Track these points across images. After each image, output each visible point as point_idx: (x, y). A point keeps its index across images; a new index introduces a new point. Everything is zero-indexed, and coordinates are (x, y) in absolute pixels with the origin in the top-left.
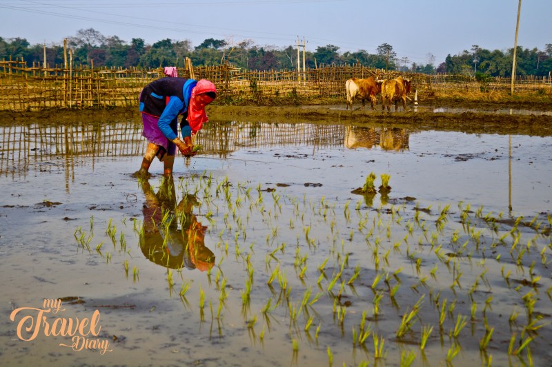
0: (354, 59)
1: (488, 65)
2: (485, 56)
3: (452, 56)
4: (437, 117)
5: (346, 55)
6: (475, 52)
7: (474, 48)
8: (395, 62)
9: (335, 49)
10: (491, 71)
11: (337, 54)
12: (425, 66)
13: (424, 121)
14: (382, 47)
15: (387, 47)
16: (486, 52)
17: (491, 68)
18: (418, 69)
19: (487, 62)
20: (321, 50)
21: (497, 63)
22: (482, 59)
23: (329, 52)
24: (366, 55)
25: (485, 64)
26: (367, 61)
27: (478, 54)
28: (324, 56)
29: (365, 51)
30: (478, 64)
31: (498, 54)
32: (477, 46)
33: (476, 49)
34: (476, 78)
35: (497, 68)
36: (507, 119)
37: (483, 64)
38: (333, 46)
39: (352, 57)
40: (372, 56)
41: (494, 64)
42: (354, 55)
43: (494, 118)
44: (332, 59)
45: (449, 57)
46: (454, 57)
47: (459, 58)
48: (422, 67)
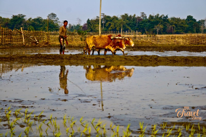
0: (35, 22)
1: (110, 24)
2: (108, 19)
3: (90, 20)
4: (22, 57)
5: (30, 19)
6: (102, 17)
7: (102, 15)
8: (58, 23)
9: (23, 16)
10: (112, 28)
11: (24, 19)
12: (76, 25)
13: (15, 60)
14: (51, 15)
15: (54, 15)
16: (109, 17)
17: (112, 26)
18: (72, 27)
19: (109, 22)
20: (15, 17)
21: (115, 23)
22: (107, 21)
23: (19, 18)
24: (42, 19)
25: (108, 24)
26: (42, 23)
27: (104, 18)
28: (17, 20)
29: (41, 17)
30: (105, 24)
31: (115, 18)
32: (104, 14)
33: (103, 15)
34: (78, 33)
35: (115, 26)
36: (58, 57)
37: (107, 24)
38: (22, 15)
39: (33, 21)
40: (45, 20)
41: (113, 24)
42: (34, 20)
43: (51, 56)
44: (21, 22)
45: (88, 20)
46: (92, 20)
47: (94, 21)
48: (75, 26)
